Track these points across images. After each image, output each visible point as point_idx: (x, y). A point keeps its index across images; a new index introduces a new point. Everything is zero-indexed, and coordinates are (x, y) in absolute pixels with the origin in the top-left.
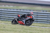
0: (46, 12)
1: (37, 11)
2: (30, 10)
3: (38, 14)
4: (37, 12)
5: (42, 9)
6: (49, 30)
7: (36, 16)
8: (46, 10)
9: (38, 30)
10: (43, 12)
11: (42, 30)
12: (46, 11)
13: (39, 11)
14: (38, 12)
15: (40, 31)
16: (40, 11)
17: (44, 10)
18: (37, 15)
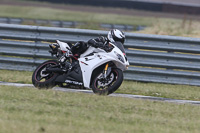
0: (73, 26)
1: (34, 21)
2: (7, 18)
3: (42, 35)
4: (34, 27)
5: (54, 17)
6: (84, 102)
7: (33, 44)
8: (70, 18)
9: (41, 102)
10: (61, 26)
11: (55, 99)
12: (73, 22)
13: (43, 25)
14: (41, 28)
15: (50, 104)
16: (47, 22)
17: (62, 18)
18: (36, 40)
